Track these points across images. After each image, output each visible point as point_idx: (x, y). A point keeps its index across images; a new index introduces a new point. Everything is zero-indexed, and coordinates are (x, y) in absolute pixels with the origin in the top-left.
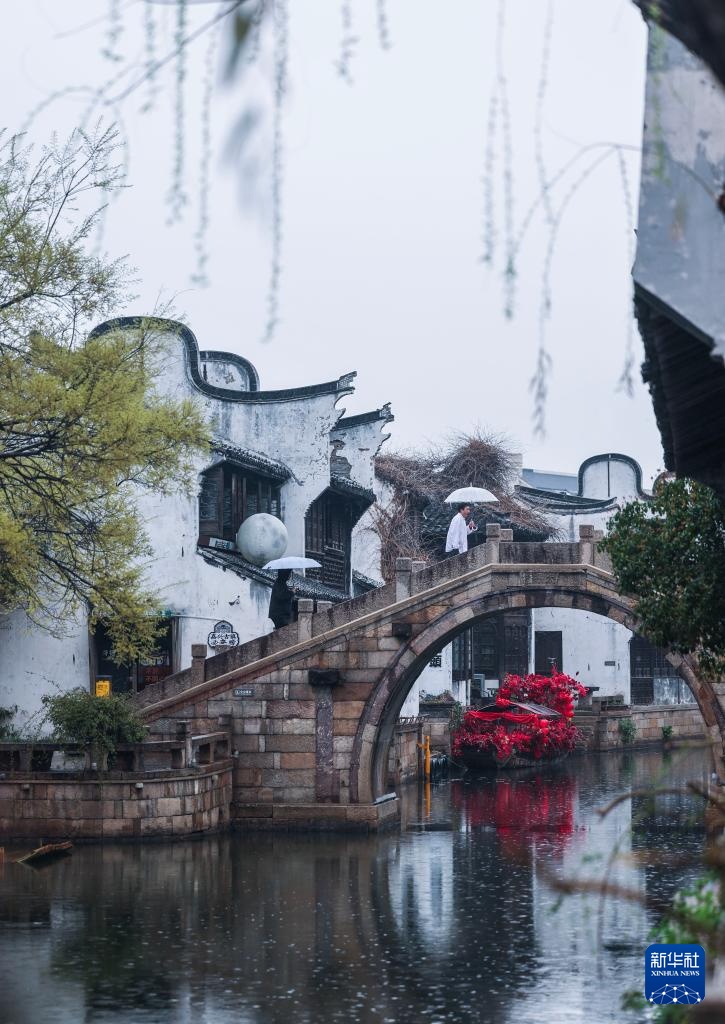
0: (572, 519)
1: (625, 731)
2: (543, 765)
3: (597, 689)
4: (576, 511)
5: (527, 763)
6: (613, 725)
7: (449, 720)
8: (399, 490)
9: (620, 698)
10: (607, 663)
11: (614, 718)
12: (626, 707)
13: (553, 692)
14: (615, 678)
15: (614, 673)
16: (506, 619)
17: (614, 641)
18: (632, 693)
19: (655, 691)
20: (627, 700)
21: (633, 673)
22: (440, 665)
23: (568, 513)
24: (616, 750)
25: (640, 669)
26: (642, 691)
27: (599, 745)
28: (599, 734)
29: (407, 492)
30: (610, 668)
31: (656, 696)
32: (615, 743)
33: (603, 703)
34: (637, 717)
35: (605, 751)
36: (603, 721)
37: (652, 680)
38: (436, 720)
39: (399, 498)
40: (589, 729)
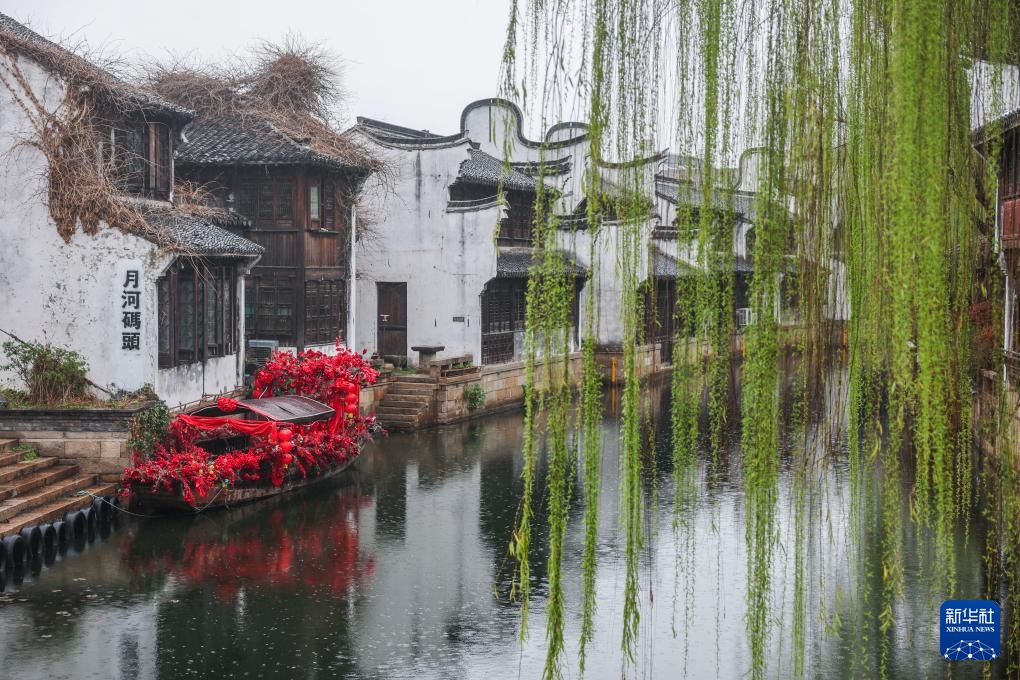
0: (419, 156)
1: (471, 398)
2: (295, 490)
3: (442, 349)
4: (424, 146)
5: (259, 493)
6: (455, 393)
7: (129, 435)
8: (74, 85)
9: (467, 360)
10: (456, 319)
11: (456, 384)
12: (474, 370)
13: (327, 378)
14: (464, 335)
15: (463, 330)
16: (307, 273)
17: (463, 294)
18: (483, 351)
19: (516, 346)
20: (477, 362)
21: (485, 329)
22: (137, 347)
23: (414, 149)
24: (458, 421)
25: (497, 324)
26: (498, 348)
27: (436, 416)
28: (436, 405)
29: (87, 89)
30: (459, 325)
31: (517, 351)
32: (457, 412)
33: (445, 367)
34: (489, 378)
35: (444, 424)
36: (442, 388)
37: (512, 335)
38: (109, 434)
39: (75, 98)
40: (423, 400)
